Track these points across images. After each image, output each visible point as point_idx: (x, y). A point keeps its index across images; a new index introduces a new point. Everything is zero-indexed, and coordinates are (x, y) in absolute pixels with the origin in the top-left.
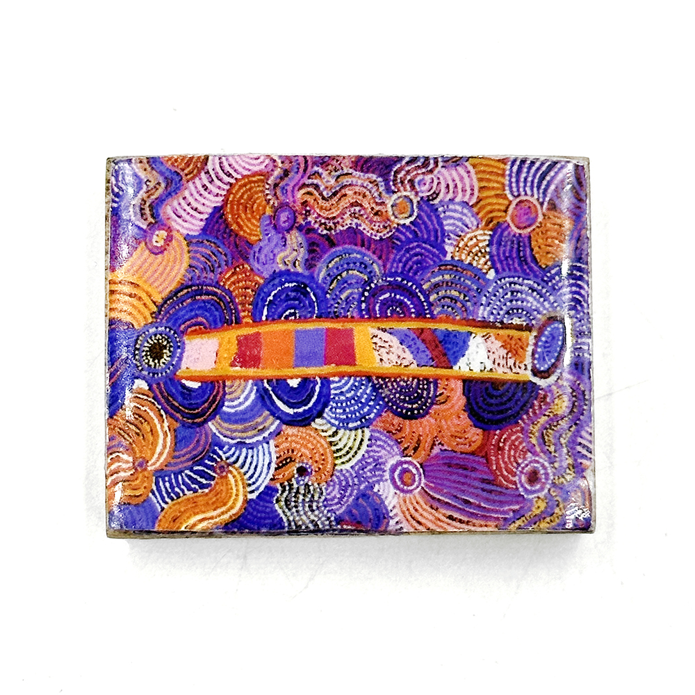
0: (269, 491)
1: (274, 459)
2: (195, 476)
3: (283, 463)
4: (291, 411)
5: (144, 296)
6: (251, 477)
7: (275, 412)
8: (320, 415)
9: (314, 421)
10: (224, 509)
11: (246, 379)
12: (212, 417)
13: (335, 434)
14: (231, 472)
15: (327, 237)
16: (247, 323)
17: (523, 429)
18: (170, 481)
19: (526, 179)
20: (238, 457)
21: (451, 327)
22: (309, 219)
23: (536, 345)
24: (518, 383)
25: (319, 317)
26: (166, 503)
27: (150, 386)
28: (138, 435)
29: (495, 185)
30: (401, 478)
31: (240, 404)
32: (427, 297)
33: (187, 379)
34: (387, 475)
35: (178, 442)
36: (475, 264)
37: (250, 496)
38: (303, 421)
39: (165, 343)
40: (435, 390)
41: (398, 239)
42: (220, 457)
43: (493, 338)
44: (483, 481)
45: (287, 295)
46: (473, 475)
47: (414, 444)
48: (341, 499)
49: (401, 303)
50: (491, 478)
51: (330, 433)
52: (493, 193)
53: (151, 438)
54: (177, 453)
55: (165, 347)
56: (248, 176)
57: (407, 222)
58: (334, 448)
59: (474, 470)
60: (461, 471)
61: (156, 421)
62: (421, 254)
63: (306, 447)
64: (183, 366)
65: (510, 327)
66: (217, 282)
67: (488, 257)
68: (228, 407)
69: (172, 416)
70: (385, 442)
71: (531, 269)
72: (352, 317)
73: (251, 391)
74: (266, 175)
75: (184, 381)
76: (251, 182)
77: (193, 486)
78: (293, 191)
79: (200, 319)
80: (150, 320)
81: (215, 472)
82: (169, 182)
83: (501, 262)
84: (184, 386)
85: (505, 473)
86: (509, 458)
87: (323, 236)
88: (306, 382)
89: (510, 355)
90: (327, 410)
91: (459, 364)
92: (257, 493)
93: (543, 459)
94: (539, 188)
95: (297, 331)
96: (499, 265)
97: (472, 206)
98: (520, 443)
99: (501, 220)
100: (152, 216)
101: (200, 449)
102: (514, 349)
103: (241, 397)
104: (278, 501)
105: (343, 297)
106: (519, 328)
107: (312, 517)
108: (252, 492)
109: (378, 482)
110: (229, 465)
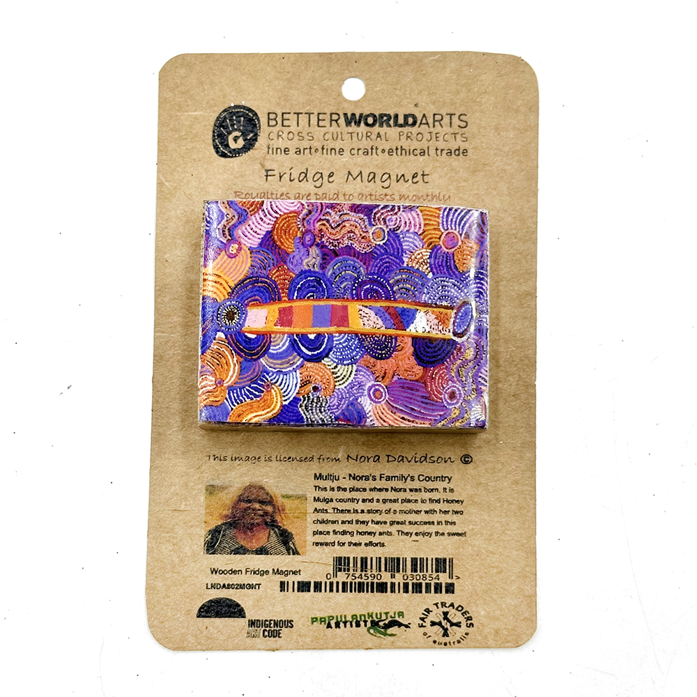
0: (296, 400)
1: (299, 381)
2: (252, 390)
3: (305, 384)
4: (310, 353)
5: (224, 283)
6: (285, 392)
7: (300, 354)
8: (327, 356)
9: (323, 359)
10: (269, 410)
11: (283, 333)
12: (262, 356)
13: (336, 367)
14: (273, 388)
15: (334, 251)
16: (285, 300)
17: (447, 367)
18: (237, 393)
19: (452, 220)
20: (277, 381)
21: (406, 306)
22: (323, 240)
23: (456, 318)
24: (444, 340)
25: (328, 298)
26: (235, 406)
27: (226, 336)
28: (218, 365)
29: (434, 223)
30: (374, 394)
31: (280, 348)
32: (392, 288)
33: (248, 332)
34: (366, 393)
35: (242, 370)
36: (421, 269)
37: (284, 403)
38: (317, 359)
39: (236, 311)
40: (396, 343)
41: (376, 253)
42: (267, 379)
43: (430, 313)
44: (423, 397)
45: (309, 285)
46: (417, 393)
47: (382, 374)
48: (338, 406)
49: (376, 291)
50: (428, 395)
51: (333, 366)
52: (432, 227)
53: (226, 367)
54: (241, 376)
55: (236, 313)
56: (286, 213)
57: (381, 243)
58: (335, 376)
59: (417, 390)
60: (409, 391)
61: (229, 357)
62: (389, 263)
63: (319, 375)
64: (246, 325)
65: (441, 307)
66: (268, 276)
67: (428, 265)
68: (273, 350)
69: (239, 354)
70: (365, 373)
71: (453, 272)
72: (347, 298)
73: (286, 340)
74: (298, 213)
75: (246, 334)
76: (289, 217)
77: (250, 396)
78: (314, 223)
79: (257, 297)
80: (227, 297)
81: (264, 388)
82: (240, 215)
83: (436, 268)
84: (246, 337)
85: (436, 393)
86: (438, 384)
87: (331, 250)
88: (319, 335)
89: (440, 323)
90: (331, 353)
91: (410, 328)
92: (288, 401)
93: (458, 385)
94: (459, 225)
95: (314, 306)
96: (435, 270)
97: (420, 235)
98: (445, 375)
99: (436, 244)
100: (230, 235)
101: (255, 374)
102: (442, 320)
103: (280, 344)
104: (301, 406)
105: (342, 286)
106: (446, 307)
107: (321, 416)
108: (286, 400)
109: (361, 396)
110: (272, 384)
